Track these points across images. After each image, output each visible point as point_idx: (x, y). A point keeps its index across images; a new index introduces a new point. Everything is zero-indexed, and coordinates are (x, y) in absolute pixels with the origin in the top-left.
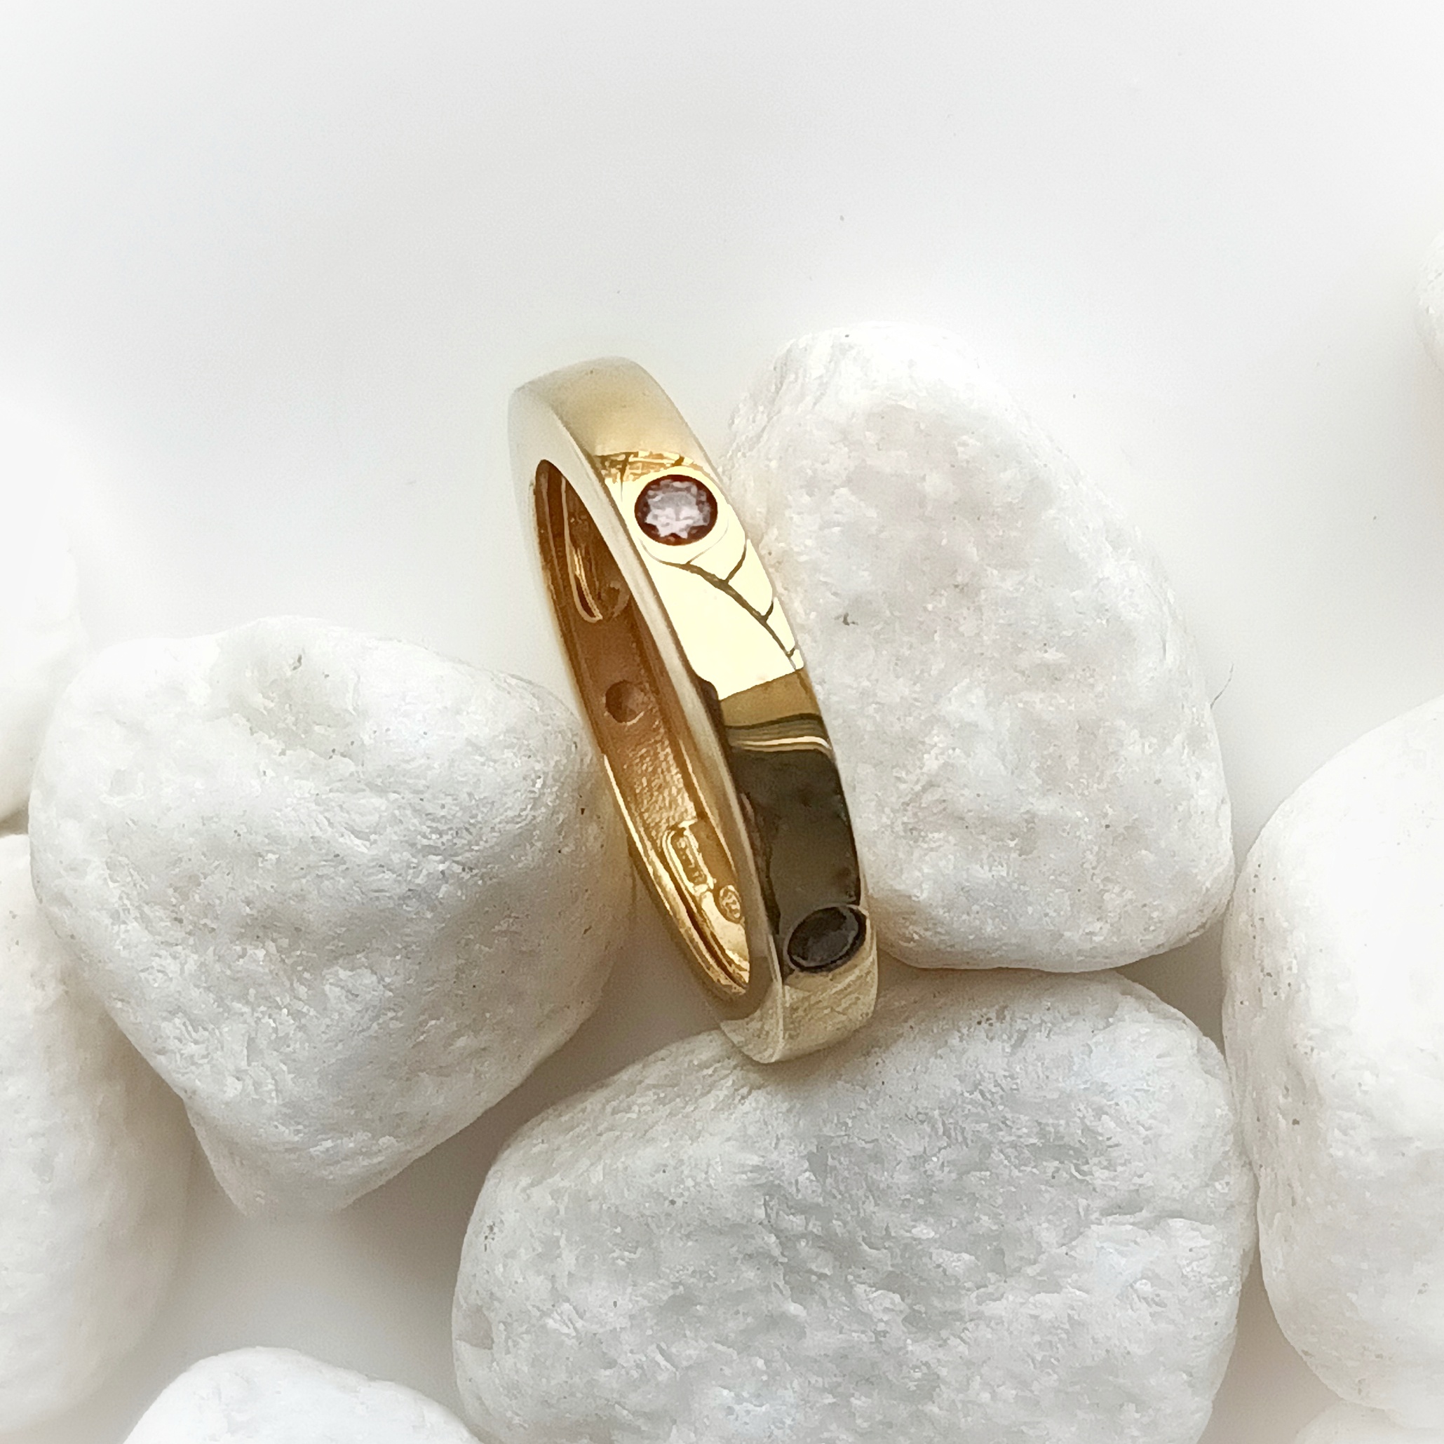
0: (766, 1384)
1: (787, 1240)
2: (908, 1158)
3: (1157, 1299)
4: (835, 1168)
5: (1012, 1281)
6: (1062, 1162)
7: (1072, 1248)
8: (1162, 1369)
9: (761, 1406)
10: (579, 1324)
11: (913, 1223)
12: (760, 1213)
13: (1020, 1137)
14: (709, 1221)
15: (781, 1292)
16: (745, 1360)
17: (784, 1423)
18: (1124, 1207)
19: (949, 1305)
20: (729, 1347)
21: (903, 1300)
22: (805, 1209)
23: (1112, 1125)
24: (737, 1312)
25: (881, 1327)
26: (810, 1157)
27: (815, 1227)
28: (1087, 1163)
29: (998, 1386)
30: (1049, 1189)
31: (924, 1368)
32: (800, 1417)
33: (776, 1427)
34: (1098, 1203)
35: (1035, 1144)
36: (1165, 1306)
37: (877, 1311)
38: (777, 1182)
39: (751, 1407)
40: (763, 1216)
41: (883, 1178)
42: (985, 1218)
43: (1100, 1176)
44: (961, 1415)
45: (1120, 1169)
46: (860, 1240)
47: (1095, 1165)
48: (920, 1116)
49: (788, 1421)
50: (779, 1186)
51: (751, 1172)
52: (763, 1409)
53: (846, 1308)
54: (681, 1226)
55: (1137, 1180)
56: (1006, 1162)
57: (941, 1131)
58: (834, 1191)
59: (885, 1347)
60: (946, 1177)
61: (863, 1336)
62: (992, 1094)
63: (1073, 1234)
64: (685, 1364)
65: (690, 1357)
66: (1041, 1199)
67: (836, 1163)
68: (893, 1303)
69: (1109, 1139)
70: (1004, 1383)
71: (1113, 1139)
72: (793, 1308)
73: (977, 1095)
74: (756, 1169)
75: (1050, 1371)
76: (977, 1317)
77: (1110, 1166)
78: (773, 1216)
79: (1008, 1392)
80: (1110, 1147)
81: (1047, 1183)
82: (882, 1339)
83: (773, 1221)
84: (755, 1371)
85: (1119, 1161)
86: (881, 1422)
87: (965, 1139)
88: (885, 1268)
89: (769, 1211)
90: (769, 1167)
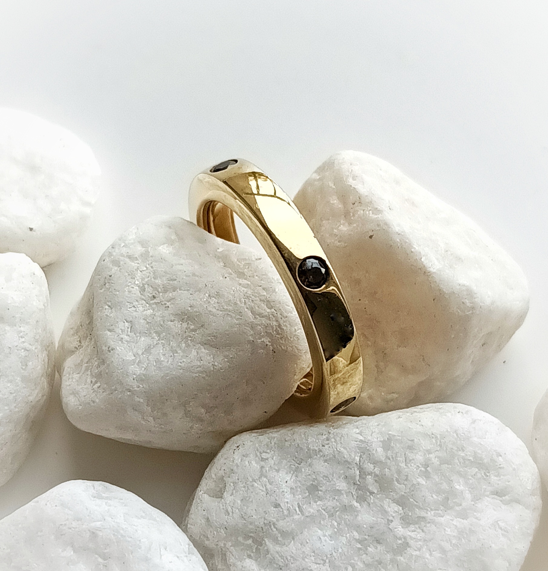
0: (336, 533)
1: (363, 473)
2: (424, 450)
3: (505, 529)
4: (393, 447)
5: (449, 511)
6: (479, 470)
7: (476, 503)
8: (501, 557)
9: (331, 541)
10: (269, 486)
11: (418, 476)
12: (357, 459)
13: (466, 455)
14: (336, 457)
15: (353, 496)
16: (330, 520)
17: (338, 551)
18: (499, 493)
19: (423, 514)
20: (326, 512)
21: (403, 509)
22: (375, 463)
23: (502, 460)
24: (334, 499)
25: (391, 518)
26: (383, 442)
27: (377, 471)
28: (489, 473)
29: (433, 551)
30: (472, 479)
31: (403, 540)
32: (345, 550)
33: (335, 551)
34: (490, 488)
35: (471, 460)
36: (508, 532)
37: (392, 512)
38: (368, 448)
39: (327, 539)
40: (358, 460)
41: (411, 456)
42: (445, 484)
43: (493, 479)
44: (413, 561)
45: (502, 477)
46: (395, 479)
47: (492, 474)
48: (432, 435)
49: (340, 550)
50: (368, 450)
51: (359, 442)
52: (332, 542)
53: (379, 508)
54: (324, 456)
55: (507, 483)
56: (458, 464)
57: (438, 443)
58: (391, 457)
59: (390, 527)
60: (436, 462)
61: (383, 520)
62: (461, 436)
63: (477, 498)
64: (307, 514)
65: (309, 512)
66: (468, 481)
67: (394, 445)
68: (399, 509)
69: (500, 465)
70: (436, 550)
71: (501, 466)
72: (356, 504)
73: (455, 435)
74: (361, 441)
75: (456, 548)
76: (432, 522)
77: (498, 475)
78: (362, 462)
79: (437, 554)
80: (500, 468)
81: (472, 476)
82: (390, 523)
83: (361, 464)
84: (332, 526)
85: (503, 474)
86: (377, 561)
87: (446, 449)
88: (401, 493)
89: (361, 459)
90: (367, 441)
